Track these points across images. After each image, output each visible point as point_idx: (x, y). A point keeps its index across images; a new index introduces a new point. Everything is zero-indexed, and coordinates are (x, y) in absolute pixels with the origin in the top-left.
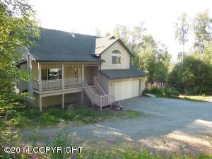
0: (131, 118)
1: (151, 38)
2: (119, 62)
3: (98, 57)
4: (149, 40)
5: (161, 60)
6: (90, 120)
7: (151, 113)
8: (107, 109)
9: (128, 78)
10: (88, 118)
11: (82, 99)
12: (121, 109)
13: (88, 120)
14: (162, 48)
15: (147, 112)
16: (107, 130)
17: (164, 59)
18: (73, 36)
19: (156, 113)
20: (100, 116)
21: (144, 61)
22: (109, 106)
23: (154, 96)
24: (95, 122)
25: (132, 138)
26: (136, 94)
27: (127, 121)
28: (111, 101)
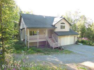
2: (64, 28)
3: (54, 26)
6: (47, 53)
7: (77, 52)
8: (56, 49)
12: (63, 49)
13: (46, 53)
15: (75, 52)
16: (53, 58)
18: (44, 17)
19: (80, 52)
20: (52, 52)
22: (58, 48)
24: (49, 54)
28: (59, 46)
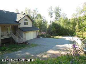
0: (33, 47)
1: (40, 15)
2: (27, 24)
3: (18, 22)
4: (39, 16)
5: (44, 23)
6: (15, 50)
7: (41, 44)
8: (23, 44)
9: (31, 31)
10: (14, 49)
11: (11, 41)
12: (29, 44)
13: (14, 50)
14: (44, 19)
15: (39, 44)
17: (45, 23)
18: (5, 12)
19: (43, 44)
20: (20, 47)
21: (38, 24)
22: (24, 43)
23: (42, 37)
24: (18, 50)
25: (34, 55)
26: (35, 37)
27: (31, 48)
28: (24, 41)
